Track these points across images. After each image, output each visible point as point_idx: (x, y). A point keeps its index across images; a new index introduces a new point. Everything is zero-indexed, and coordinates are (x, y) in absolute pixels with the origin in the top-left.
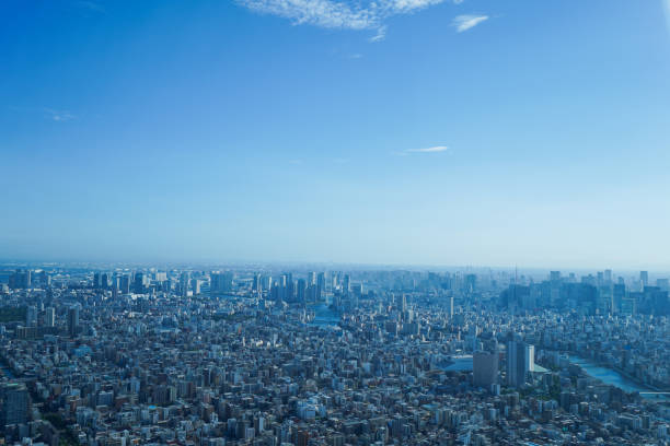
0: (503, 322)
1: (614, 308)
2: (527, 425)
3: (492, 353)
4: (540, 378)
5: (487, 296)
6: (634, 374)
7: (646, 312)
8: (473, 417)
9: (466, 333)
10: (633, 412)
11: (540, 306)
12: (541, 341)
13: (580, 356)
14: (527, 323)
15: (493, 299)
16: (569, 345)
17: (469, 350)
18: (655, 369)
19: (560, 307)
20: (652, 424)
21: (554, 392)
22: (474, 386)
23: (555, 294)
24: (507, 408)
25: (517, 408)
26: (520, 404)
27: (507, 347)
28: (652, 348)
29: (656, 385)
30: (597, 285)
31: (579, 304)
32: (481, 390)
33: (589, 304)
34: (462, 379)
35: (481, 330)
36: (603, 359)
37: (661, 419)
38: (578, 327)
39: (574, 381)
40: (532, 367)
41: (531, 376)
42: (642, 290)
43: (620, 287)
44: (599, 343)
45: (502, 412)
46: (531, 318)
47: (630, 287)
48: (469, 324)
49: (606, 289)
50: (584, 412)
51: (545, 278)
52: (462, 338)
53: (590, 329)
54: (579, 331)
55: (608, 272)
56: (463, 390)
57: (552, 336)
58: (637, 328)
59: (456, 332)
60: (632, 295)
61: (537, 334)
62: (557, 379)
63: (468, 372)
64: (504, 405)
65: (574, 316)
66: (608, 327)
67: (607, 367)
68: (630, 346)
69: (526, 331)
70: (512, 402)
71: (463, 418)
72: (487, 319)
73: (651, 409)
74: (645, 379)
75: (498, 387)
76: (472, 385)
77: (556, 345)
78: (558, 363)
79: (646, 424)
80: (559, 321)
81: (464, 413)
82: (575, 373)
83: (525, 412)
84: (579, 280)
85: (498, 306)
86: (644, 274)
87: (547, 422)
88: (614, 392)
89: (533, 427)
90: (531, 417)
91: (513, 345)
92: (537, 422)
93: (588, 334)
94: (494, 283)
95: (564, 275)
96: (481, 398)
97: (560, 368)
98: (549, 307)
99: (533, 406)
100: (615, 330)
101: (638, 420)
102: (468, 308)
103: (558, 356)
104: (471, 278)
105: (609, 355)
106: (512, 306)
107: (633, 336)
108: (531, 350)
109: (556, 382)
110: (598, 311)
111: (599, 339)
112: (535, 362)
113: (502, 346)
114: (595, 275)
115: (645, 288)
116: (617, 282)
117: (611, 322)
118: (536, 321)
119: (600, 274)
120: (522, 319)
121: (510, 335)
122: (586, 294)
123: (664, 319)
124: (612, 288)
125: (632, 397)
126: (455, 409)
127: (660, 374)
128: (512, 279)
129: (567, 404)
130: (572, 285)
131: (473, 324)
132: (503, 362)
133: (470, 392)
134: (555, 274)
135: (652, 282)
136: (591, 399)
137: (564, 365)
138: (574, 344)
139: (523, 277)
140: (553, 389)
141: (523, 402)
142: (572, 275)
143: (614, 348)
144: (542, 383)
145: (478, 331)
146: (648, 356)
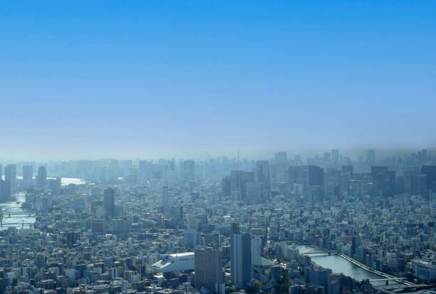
4: (267, 272)
13: (309, 244)
17: (189, 246)
18: (384, 254)
22: (195, 287)
28: (382, 231)
30: (323, 166)
31: (306, 189)
33: (317, 188)
34: (183, 280)
38: (305, 214)
41: (257, 271)
42: (370, 171)
43: (348, 169)
44: (327, 232)
47: (358, 168)
49: (334, 171)
54: (307, 218)
55: (335, 152)
60: (360, 176)
62: (285, 272)
63: (189, 272)
75: (223, 285)
78: (285, 254)
84: (305, 163)
86: (371, 152)
91: (238, 240)
93: (317, 221)
95: (290, 157)
104: (189, 165)
105: (338, 242)
107: (362, 220)
108: (257, 243)
109: (284, 275)
111: (328, 226)
112: (262, 255)
114: (322, 156)
115: (373, 168)
116: (346, 164)
119: (327, 155)
121: (235, 227)
124: (340, 169)
125: (363, 285)
127: (389, 258)
128: (234, 165)
135: (379, 162)
137: (292, 255)
142: (298, 157)
143: (343, 235)
144: (270, 277)
146: (377, 240)
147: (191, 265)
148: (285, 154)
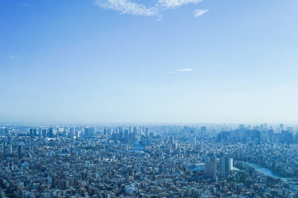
0: (219, 148)
1: (269, 141)
2: (230, 195)
3: (214, 162)
4: (236, 173)
5: (211, 136)
6: (278, 171)
7: (283, 142)
8: (206, 191)
9: (202, 153)
10: (278, 188)
11: (235, 141)
12: (236, 156)
13: (254, 163)
14: (229, 148)
15: (214, 138)
16: (249, 158)
17: (203, 161)
18: (287, 168)
19: (244, 141)
20: (286, 193)
21: (242, 180)
22: (206, 177)
23: (242, 135)
24: (221, 187)
25: (226, 187)
26: (227, 185)
27: (220, 160)
28: (286, 158)
29: (288, 175)
30: (260, 130)
31: (253, 139)
32: (209, 179)
33: (257, 139)
34: (200, 174)
35: (209, 152)
36: (264, 164)
37: (291, 191)
38: (252, 150)
39: (251, 174)
40: (232, 168)
41: (231, 172)
42: (281, 132)
43: (271, 131)
44: (262, 157)
45: (219, 189)
46: (231, 146)
47: (275, 131)
48: (203, 149)
49: (265, 132)
50: (256, 188)
51: (237, 128)
52: (200, 156)
53: (257, 150)
54: (253, 152)
55: (265, 124)
56: (201, 179)
57: (241, 154)
58: (279, 150)
59: (197, 153)
60: (276, 135)
61: (234, 153)
62: (243, 173)
63: (203, 171)
64: (220, 186)
65: (251, 145)
66: (266, 149)
67: (266, 167)
68: (276, 158)
69: (229, 152)
70: (223, 184)
71: (201, 192)
72: (211, 147)
73: (286, 186)
74: (283, 172)
75: (217, 177)
76: (204, 177)
77: (242, 158)
78: (243, 165)
79: (284, 193)
80: (244, 147)
81: (201, 190)
82: (251, 171)
83: (229, 189)
84: (252, 128)
85: (216, 141)
86: (281, 125)
87: (239, 193)
88: (269, 179)
89: (233, 195)
90: (232, 191)
91: (223, 158)
92: (235, 193)
93: (257, 153)
94: (214, 130)
95: (246, 126)
96: (209, 183)
97: (245, 169)
98: (239, 141)
99: (233, 186)
100: (269, 151)
101: (280, 191)
102: (202, 142)
103: (244, 163)
104: (204, 128)
105: (266, 162)
106: (222, 141)
107: (277, 153)
108: (232, 161)
109: (243, 175)
110: (261, 142)
111: (262, 155)
112: (233, 166)
113: (218, 159)
114: (259, 126)
115: (282, 131)
116: (269, 128)
117: (267, 147)
118: (233, 147)
119: (262, 125)
120: (227, 146)
121: (222, 154)
122: (255, 135)
123: (291, 145)
124: (267, 132)
125: (277, 181)
126: (197, 188)
127: (290, 170)
128: (222, 129)
129: (248, 185)
130: (249, 131)
131: (205, 149)
132: (219, 166)
133: (204, 180)
134: (241, 126)
135: (285, 129)
136: (259, 182)
137: (246, 167)
138: (251, 157)
139: (227, 127)
140: (242, 178)
141: (228, 184)
142: (249, 126)
143: (269, 159)
144: (237, 175)
145: (207, 152)
146: (284, 162)
147: (204, 169)
148: (243, 125)
